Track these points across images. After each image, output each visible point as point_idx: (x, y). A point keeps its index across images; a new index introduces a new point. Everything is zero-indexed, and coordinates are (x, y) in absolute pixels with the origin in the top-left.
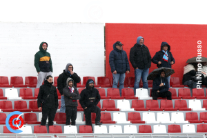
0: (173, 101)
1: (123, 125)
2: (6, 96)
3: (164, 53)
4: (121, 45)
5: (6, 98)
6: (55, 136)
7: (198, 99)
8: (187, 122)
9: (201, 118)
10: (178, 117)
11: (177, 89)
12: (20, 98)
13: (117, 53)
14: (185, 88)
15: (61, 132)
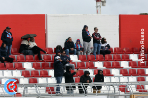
0: (14, 63)
3: (7, 34)
7: (29, 62)
8: (23, 77)
9: (31, 74)
10: (17, 73)
11: (16, 56)
14: (21, 55)
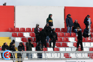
1: (71, 48)
2: (24, 36)
4: (70, 15)
5: (24, 37)
6: (45, 52)
12: (30, 37)
13: (69, 19)
15: (47, 51)
